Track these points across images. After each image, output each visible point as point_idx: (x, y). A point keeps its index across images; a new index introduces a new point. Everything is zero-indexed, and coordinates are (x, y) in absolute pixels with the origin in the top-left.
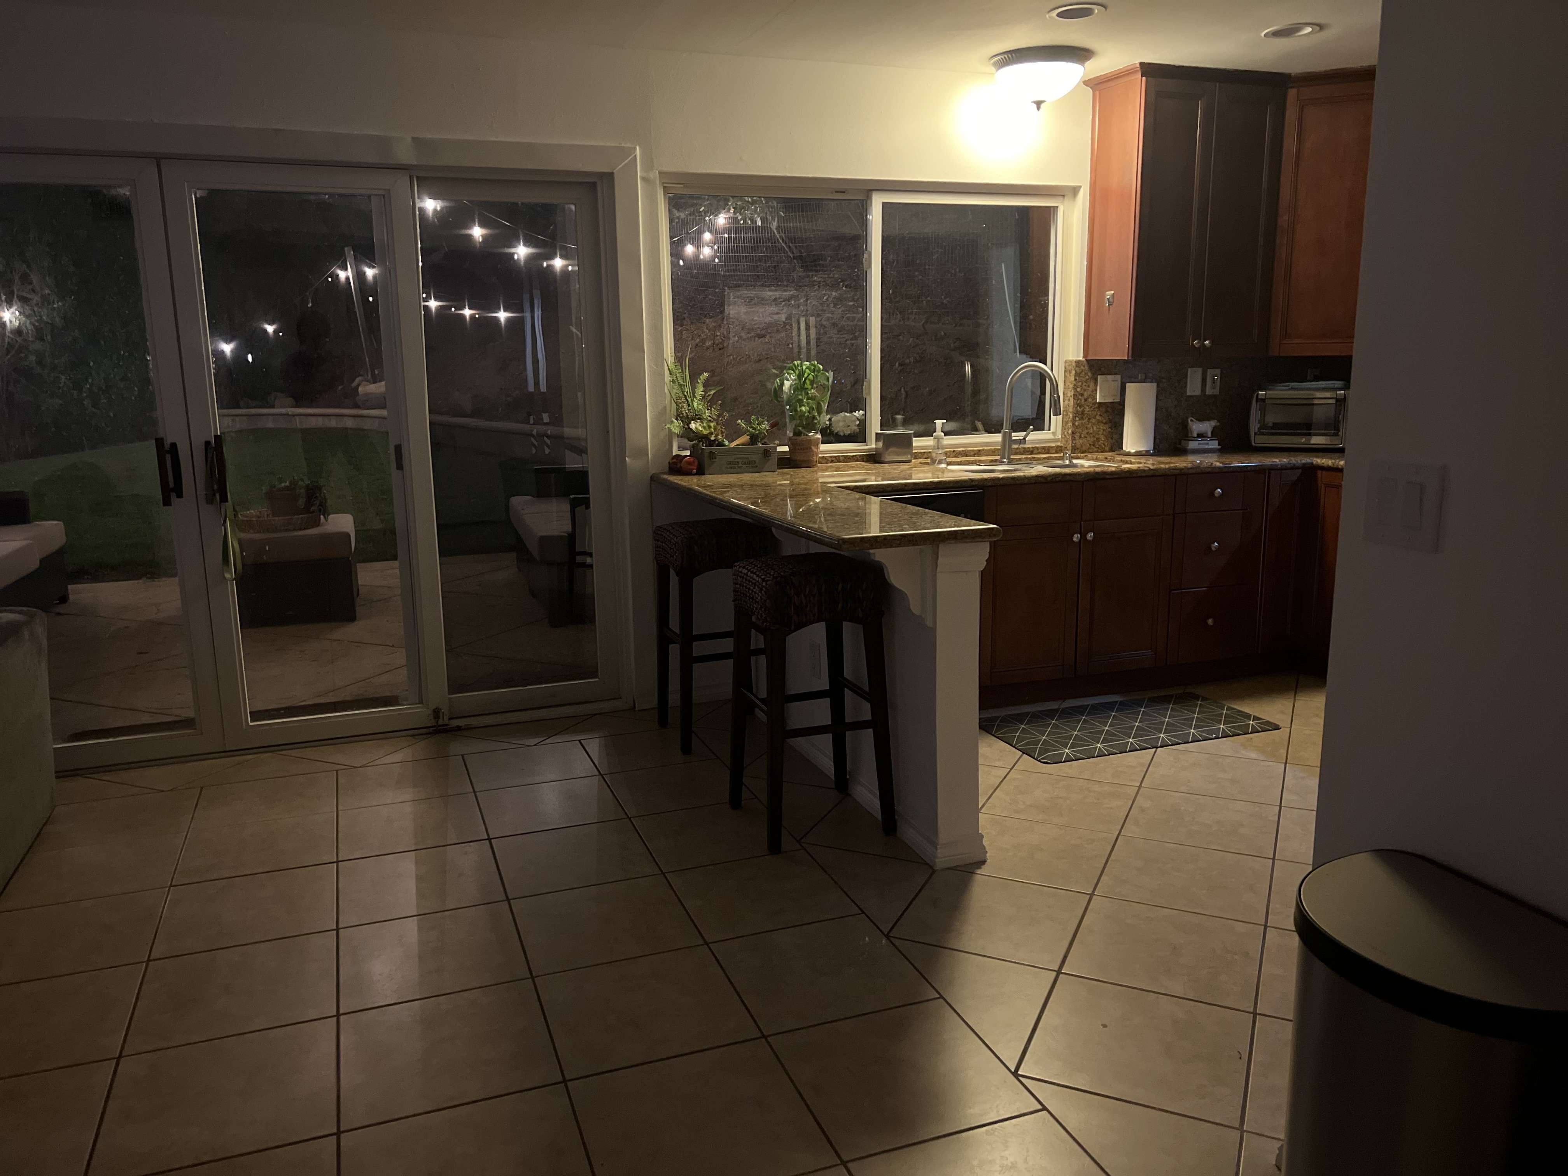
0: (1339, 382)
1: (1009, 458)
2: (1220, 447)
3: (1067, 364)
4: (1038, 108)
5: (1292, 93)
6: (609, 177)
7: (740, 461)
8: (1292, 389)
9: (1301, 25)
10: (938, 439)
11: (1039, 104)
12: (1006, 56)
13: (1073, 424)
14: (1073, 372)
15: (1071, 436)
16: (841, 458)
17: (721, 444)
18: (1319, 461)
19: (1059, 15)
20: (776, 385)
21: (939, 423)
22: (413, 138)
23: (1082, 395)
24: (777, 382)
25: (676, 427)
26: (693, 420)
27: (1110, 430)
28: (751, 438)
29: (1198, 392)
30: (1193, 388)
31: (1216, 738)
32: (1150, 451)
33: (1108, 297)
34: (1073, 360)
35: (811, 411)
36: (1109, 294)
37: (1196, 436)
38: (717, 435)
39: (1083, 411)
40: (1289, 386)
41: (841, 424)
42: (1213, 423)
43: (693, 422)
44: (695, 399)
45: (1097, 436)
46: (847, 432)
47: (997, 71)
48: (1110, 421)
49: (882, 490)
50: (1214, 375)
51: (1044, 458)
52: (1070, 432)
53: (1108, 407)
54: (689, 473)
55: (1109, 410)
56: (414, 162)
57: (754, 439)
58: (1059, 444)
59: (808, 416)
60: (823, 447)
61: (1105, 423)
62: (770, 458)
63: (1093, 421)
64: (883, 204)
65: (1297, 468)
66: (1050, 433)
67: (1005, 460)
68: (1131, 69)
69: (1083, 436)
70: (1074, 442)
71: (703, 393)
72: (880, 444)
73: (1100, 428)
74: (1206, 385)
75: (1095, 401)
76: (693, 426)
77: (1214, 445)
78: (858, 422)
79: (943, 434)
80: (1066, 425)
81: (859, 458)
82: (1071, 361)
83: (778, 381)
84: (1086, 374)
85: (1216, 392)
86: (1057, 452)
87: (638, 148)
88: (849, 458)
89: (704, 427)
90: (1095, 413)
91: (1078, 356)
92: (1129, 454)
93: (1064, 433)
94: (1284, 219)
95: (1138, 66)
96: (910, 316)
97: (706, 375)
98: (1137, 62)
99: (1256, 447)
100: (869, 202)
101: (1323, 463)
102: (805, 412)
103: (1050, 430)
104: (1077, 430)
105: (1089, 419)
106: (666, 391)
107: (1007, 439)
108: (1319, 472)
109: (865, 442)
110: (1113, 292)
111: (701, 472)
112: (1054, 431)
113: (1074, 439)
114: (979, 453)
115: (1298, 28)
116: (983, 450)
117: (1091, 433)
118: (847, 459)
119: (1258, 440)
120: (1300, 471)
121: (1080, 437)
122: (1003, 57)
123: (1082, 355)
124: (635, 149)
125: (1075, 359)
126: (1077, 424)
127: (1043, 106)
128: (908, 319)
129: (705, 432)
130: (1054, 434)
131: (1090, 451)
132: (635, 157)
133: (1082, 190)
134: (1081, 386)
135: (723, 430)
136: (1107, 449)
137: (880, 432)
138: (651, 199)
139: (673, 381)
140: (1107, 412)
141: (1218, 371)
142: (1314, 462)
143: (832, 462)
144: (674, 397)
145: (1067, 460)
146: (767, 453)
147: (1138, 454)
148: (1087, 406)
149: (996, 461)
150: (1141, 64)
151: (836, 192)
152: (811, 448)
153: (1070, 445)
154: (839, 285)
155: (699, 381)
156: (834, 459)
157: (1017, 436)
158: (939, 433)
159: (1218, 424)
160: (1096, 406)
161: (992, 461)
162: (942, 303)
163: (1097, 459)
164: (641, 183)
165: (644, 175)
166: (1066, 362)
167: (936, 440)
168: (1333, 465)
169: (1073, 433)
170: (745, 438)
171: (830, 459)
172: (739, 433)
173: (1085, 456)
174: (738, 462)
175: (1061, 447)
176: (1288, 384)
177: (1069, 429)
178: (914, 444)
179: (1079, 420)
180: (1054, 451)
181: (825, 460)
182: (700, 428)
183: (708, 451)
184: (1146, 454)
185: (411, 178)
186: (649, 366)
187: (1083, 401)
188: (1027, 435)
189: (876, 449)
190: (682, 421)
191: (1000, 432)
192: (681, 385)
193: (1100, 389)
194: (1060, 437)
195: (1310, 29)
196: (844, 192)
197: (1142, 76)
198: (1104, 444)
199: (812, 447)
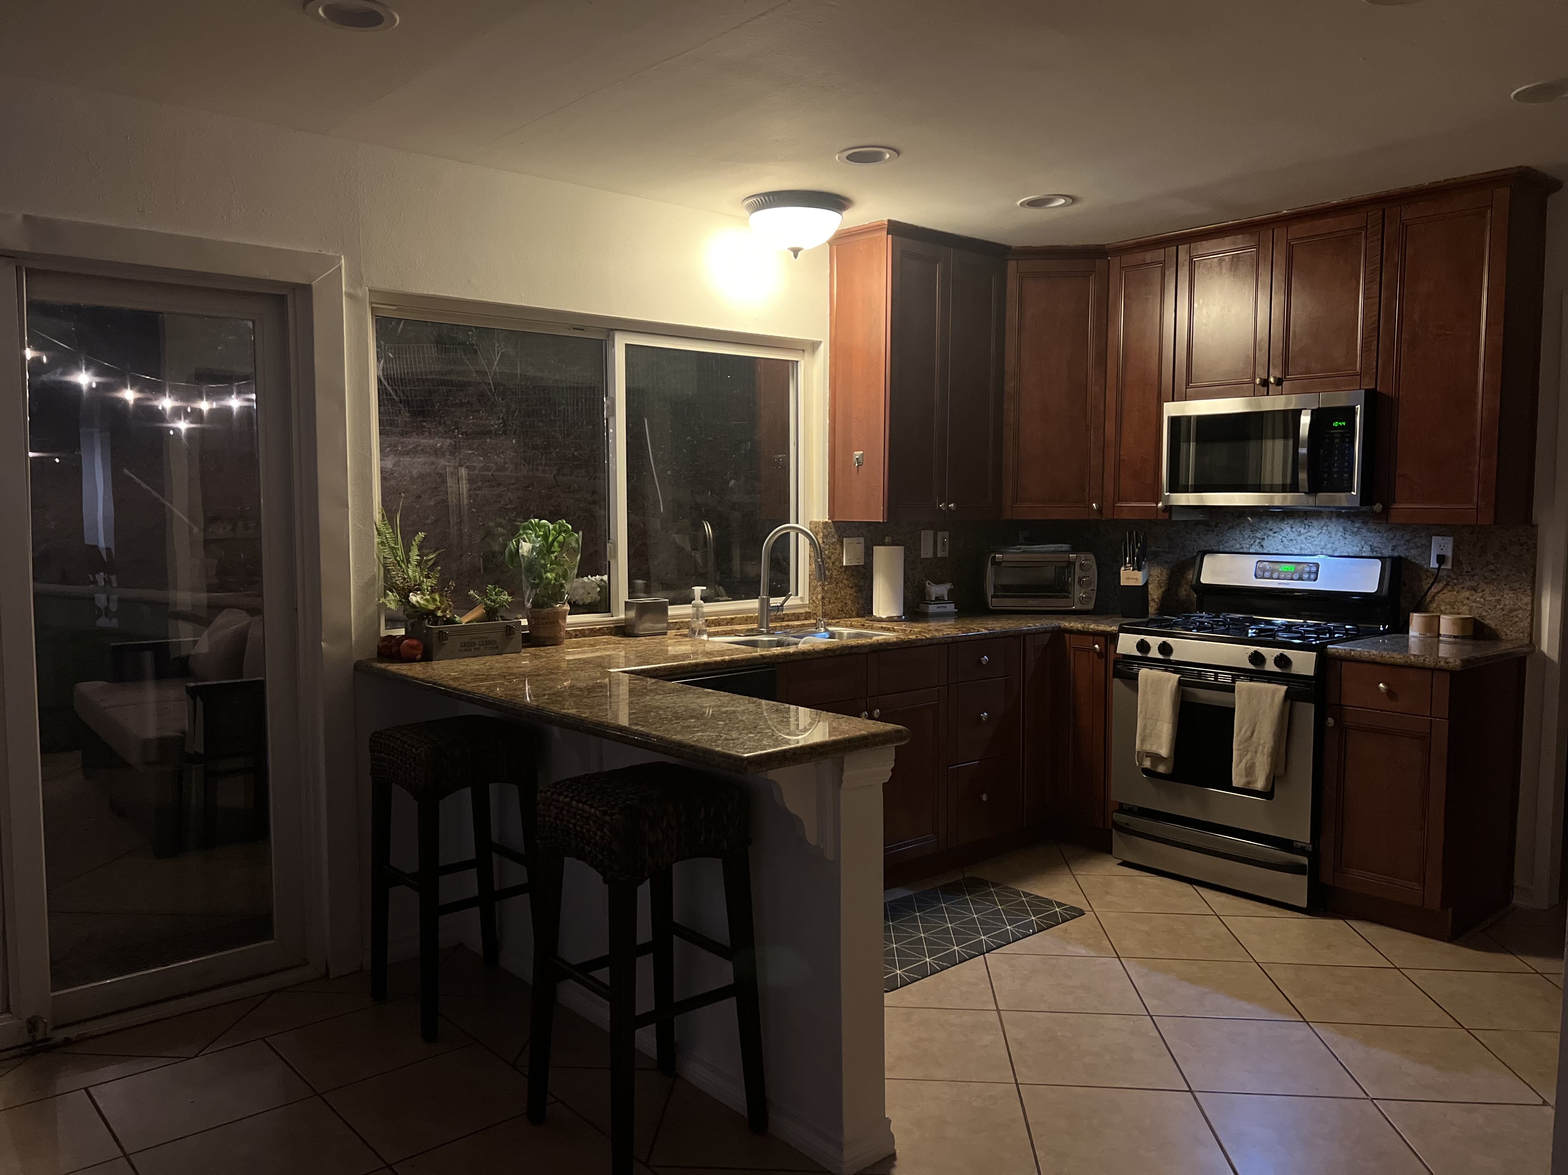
0: (1065, 545)
1: (768, 627)
2: (957, 610)
3: (812, 526)
4: (796, 257)
5: (1012, 265)
6: (305, 290)
7: (477, 641)
8: (1023, 552)
9: (1054, 197)
10: (697, 607)
11: (796, 252)
12: (759, 199)
13: (823, 589)
14: (821, 534)
15: (820, 602)
16: (586, 632)
17: (451, 621)
18: (1066, 624)
19: (848, 158)
20: (512, 548)
21: (698, 590)
22: (26, 218)
23: (830, 558)
24: (512, 543)
25: (392, 601)
26: (411, 592)
27: (855, 594)
28: (488, 612)
29: (930, 555)
30: (926, 552)
31: (1034, 933)
32: (902, 616)
33: (857, 457)
34: (820, 522)
35: (558, 578)
36: (858, 454)
37: (934, 599)
38: (444, 611)
39: (831, 575)
40: (1020, 549)
41: (581, 591)
42: (949, 586)
43: (411, 594)
44: (409, 565)
45: (845, 601)
46: (588, 601)
47: (751, 214)
48: (856, 585)
49: (670, 673)
50: (943, 536)
51: (798, 626)
52: (820, 597)
53: (853, 570)
54: (412, 660)
55: (855, 574)
56: (26, 249)
57: (491, 614)
58: (807, 610)
59: (554, 584)
60: (570, 619)
61: (852, 588)
62: (513, 636)
63: (841, 585)
64: (627, 345)
65: (1048, 632)
66: (797, 599)
67: (763, 629)
68: (877, 226)
69: (832, 601)
70: (824, 608)
71: (418, 558)
72: (632, 614)
73: (847, 593)
74: (937, 547)
75: (841, 564)
76: (414, 598)
77: (951, 607)
78: (599, 589)
79: (702, 602)
80: (814, 590)
81: (606, 631)
82: (816, 522)
83: (514, 543)
84: (833, 536)
85: (946, 554)
86: (806, 619)
87: (343, 257)
88: (595, 632)
89: (427, 600)
90: (841, 577)
91: (824, 518)
92: (881, 620)
93: (812, 598)
94: (1010, 386)
95: (886, 223)
96: (539, 467)
97: (422, 535)
98: (886, 219)
99: (993, 610)
100: (610, 343)
101: (1072, 627)
102: (551, 580)
103: (797, 594)
104: (826, 595)
105: (837, 583)
106: (375, 556)
107: (765, 604)
108: (1067, 636)
109: (609, 612)
110: (862, 452)
111: (427, 657)
112: (803, 596)
113: (824, 605)
114: (731, 622)
115: (1051, 199)
116: (736, 618)
117: (840, 598)
118: (593, 632)
119: (994, 603)
120: (1049, 635)
121: (830, 603)
122: (755, 199)
123: (827, 517)
124: (340, 258)
125: (821, 520)
126: (826, 588)
127: (800, 253)
128: (537, 470)
129: (431, 607)
130: (802, 599)
131: (840, 616)
132: (340, 268)
133: (822, 345)
134: (829, 549)
135: (451, 603)
136: (854, 614)
137: (627, 600)
138: (359, 321)
139: (382, 543)
140: (852, 575)
141: (947, 534)
142: (1062, 626)
143: (576, 636)
144: (382, 561)
145: (821, 627)
146: (509, 631)
147: (890, 619)
148: (835, 569)
149: (752, 630)
150: (889, 221)
151: (574, 329)
152: (558, 622)
153: (821, 611)
154: (454, 432)
155: (413, 543)
156: (578, 633)
157: (775, 601)
158: (698, 601)
159: (953, 587)
160: (843, 569)
161: (748, 630)
162: (573, 455)
163: (852, 626)
164: (346, 301)
165: (351, 291)
166: (810, 523)
167: (695, 609)
168: (1083, 628)
169: (823, 598)
170: (478, 612)
171: (574, 634)
172: (471, 605)
173: (837, 622)
174: (475, 643)
175: (810, 612)
176: (1019, 547)
177: (818, 593)
178: (670, 613)
179: (828, 585)
180: (803, 618)
181: (570, 635)
182: (422, 602)
183: (437, 631)
184: (898, 620)
185: (18, 269)
186: (354, 525)
187: (831, 564)
188: (785, 601)
189: (626, 620)
190: (399, 594)
191: (757, 598)
192: (392, 548)
193: (846, 550)
194: (808, 602)
195: (1063, 201)
196: (583, 330)
197: (887, 234)
198: (851, 610)
199: (560, 621)
